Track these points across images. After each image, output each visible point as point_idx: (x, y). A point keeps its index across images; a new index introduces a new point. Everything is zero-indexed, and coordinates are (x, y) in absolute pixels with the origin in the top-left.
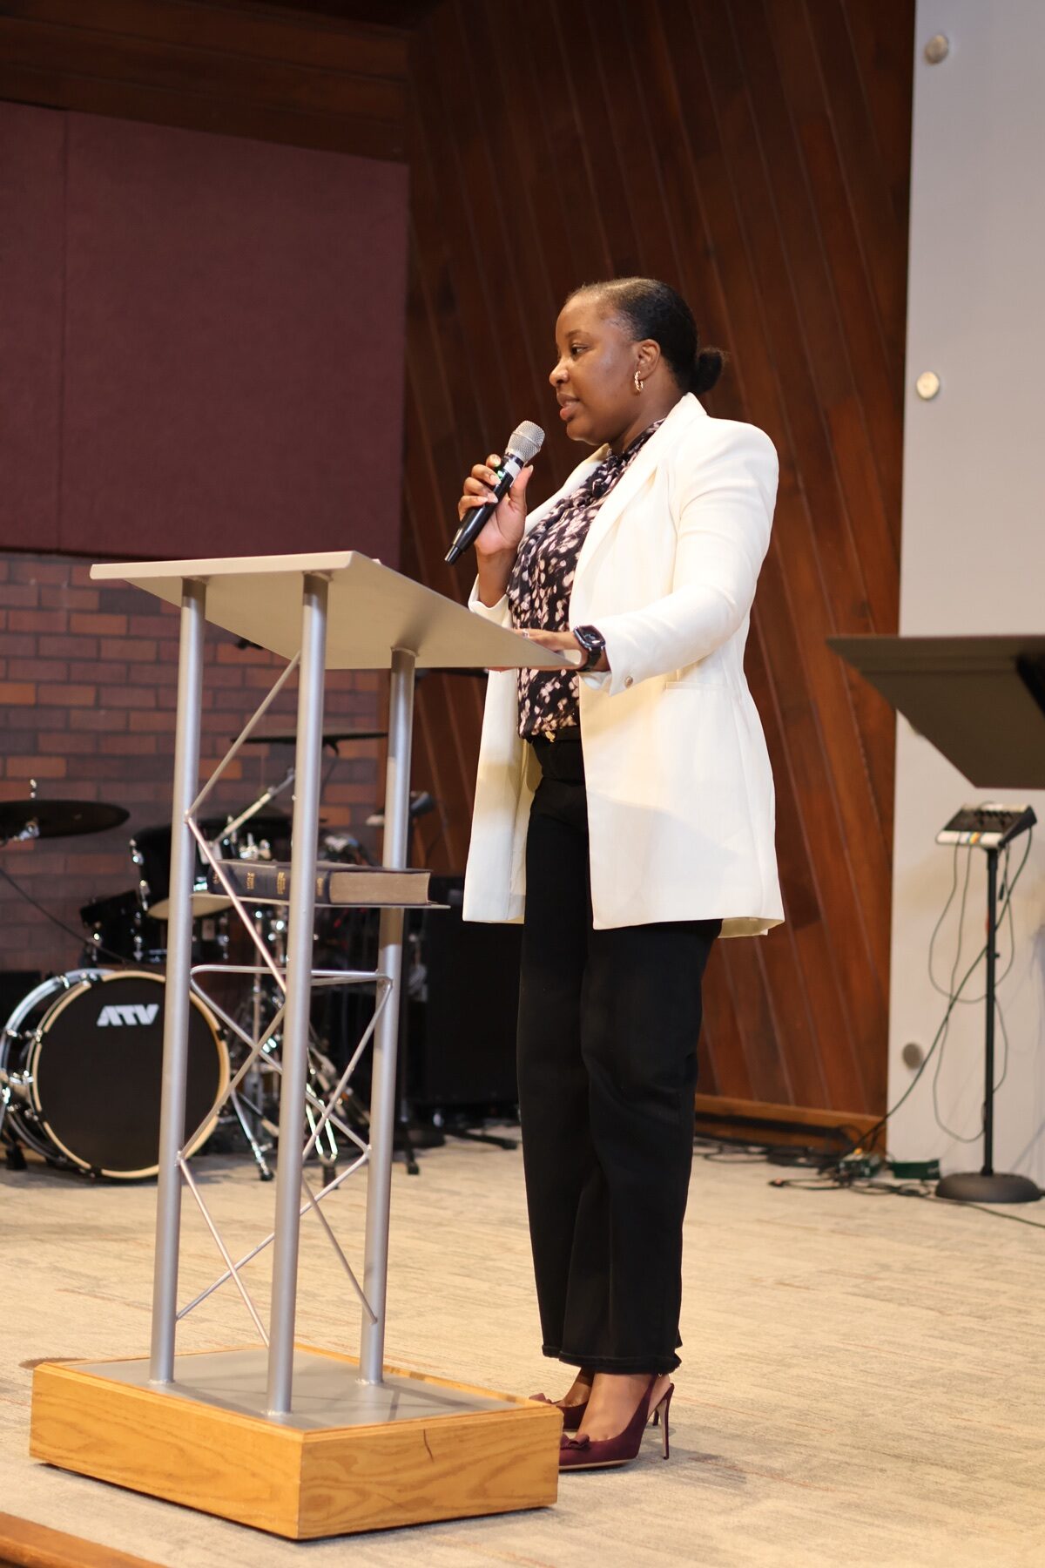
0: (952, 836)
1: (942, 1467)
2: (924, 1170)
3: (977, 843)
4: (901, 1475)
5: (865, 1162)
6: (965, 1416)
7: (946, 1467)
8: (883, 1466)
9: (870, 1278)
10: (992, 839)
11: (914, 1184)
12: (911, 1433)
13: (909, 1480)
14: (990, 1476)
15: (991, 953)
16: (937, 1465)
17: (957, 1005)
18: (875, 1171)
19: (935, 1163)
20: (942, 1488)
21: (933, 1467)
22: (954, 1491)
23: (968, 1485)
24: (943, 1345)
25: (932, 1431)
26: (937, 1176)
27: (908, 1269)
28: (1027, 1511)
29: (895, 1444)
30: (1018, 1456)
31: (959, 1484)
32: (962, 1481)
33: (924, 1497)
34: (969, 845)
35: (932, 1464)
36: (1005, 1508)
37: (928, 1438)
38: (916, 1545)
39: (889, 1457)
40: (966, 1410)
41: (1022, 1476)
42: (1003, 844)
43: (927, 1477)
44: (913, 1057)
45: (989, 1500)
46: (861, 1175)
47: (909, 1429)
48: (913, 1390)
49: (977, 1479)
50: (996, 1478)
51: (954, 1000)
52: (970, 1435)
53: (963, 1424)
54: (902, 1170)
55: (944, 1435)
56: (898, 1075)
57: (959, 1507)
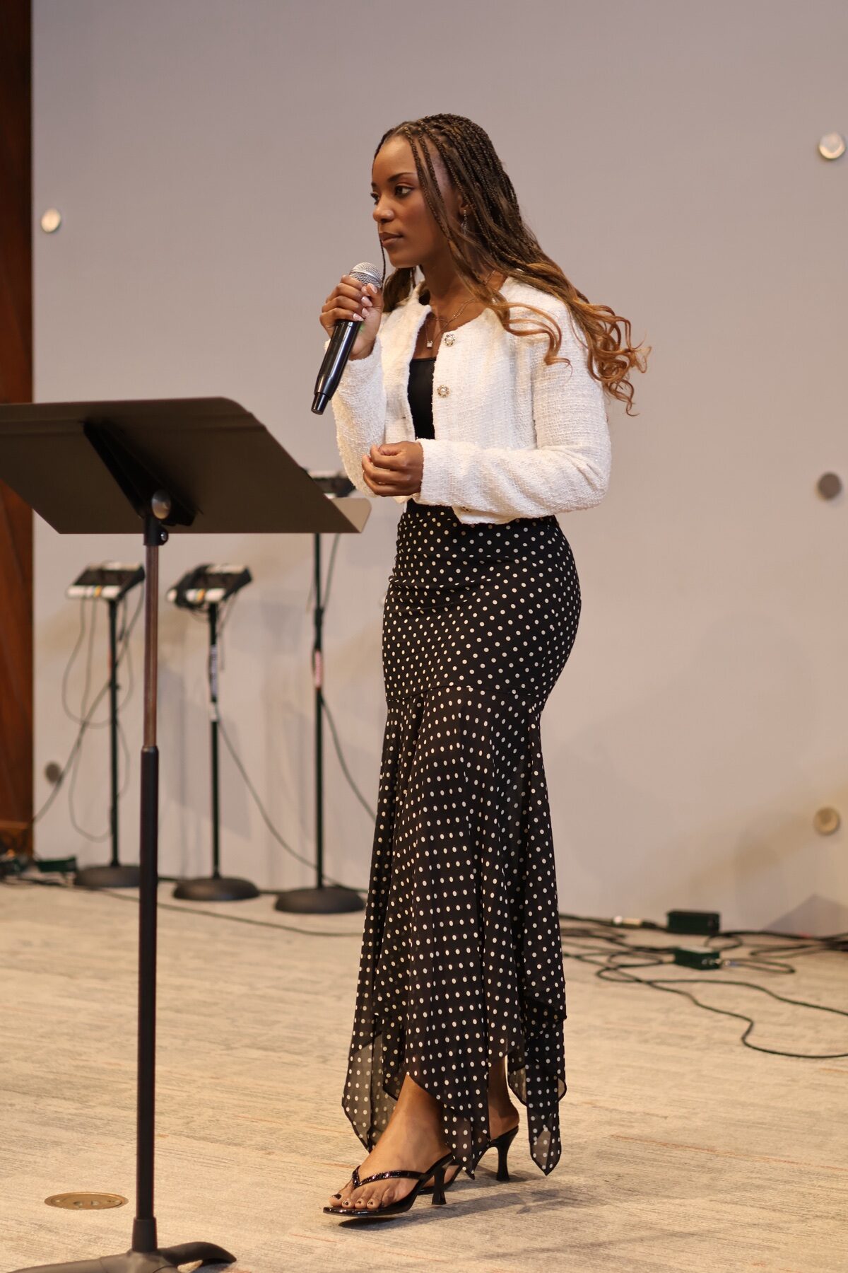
0: (79, 591)
1: (61, 1099)
2: (64, 866)
3: (100, 596)
4: (26, 1107)
5: (16, 861)
6: (83, 1058)
7: (65, 1099)
8: (13, 1102)
9: (14, 953)
10: (111, 591)
11: (56, 877)
12: (38, 1074)
13: (33, 1112)
14: (100, 1104)
15: (113, 686)
16: (57, 1097)
17: (88, 730)
18: (24, 868)
19: (73, 860)
20: (60, 1116)
21: (53, 1099)
22: (70, 1117)
23: (81, 1111)
24: (70, 1003)
25: (55, 1071)
26: (75, 869)
27: (46, 944)
28: (127, 1129)
29: (24, 1083)
30: (124, 1086)
31: (74, 1111)
32: (76, 1109)
33: (45, 1124)
34: (94, 598)
35: (53, 1097)
36: (110, 1128)
37: (51, 1076)
38: (35, 1162)
39: (18, 1094)
40: (85, 1053)
41: (127, 1102)
42: (121, 596)
43: (49, 1107)
44: (54, 774)
45: (98, 1123)
46: (12, 872)
47: (37, 1071)
48: (44, 1040)
49: (90, 1107)
50: (105, 1105)
51: (85, 725)
52: (87, 1072)
53: (81, 1064)
54: (47, 866)
55: (65, 1074)
56: (41, 787)
57: (73, 1130)
